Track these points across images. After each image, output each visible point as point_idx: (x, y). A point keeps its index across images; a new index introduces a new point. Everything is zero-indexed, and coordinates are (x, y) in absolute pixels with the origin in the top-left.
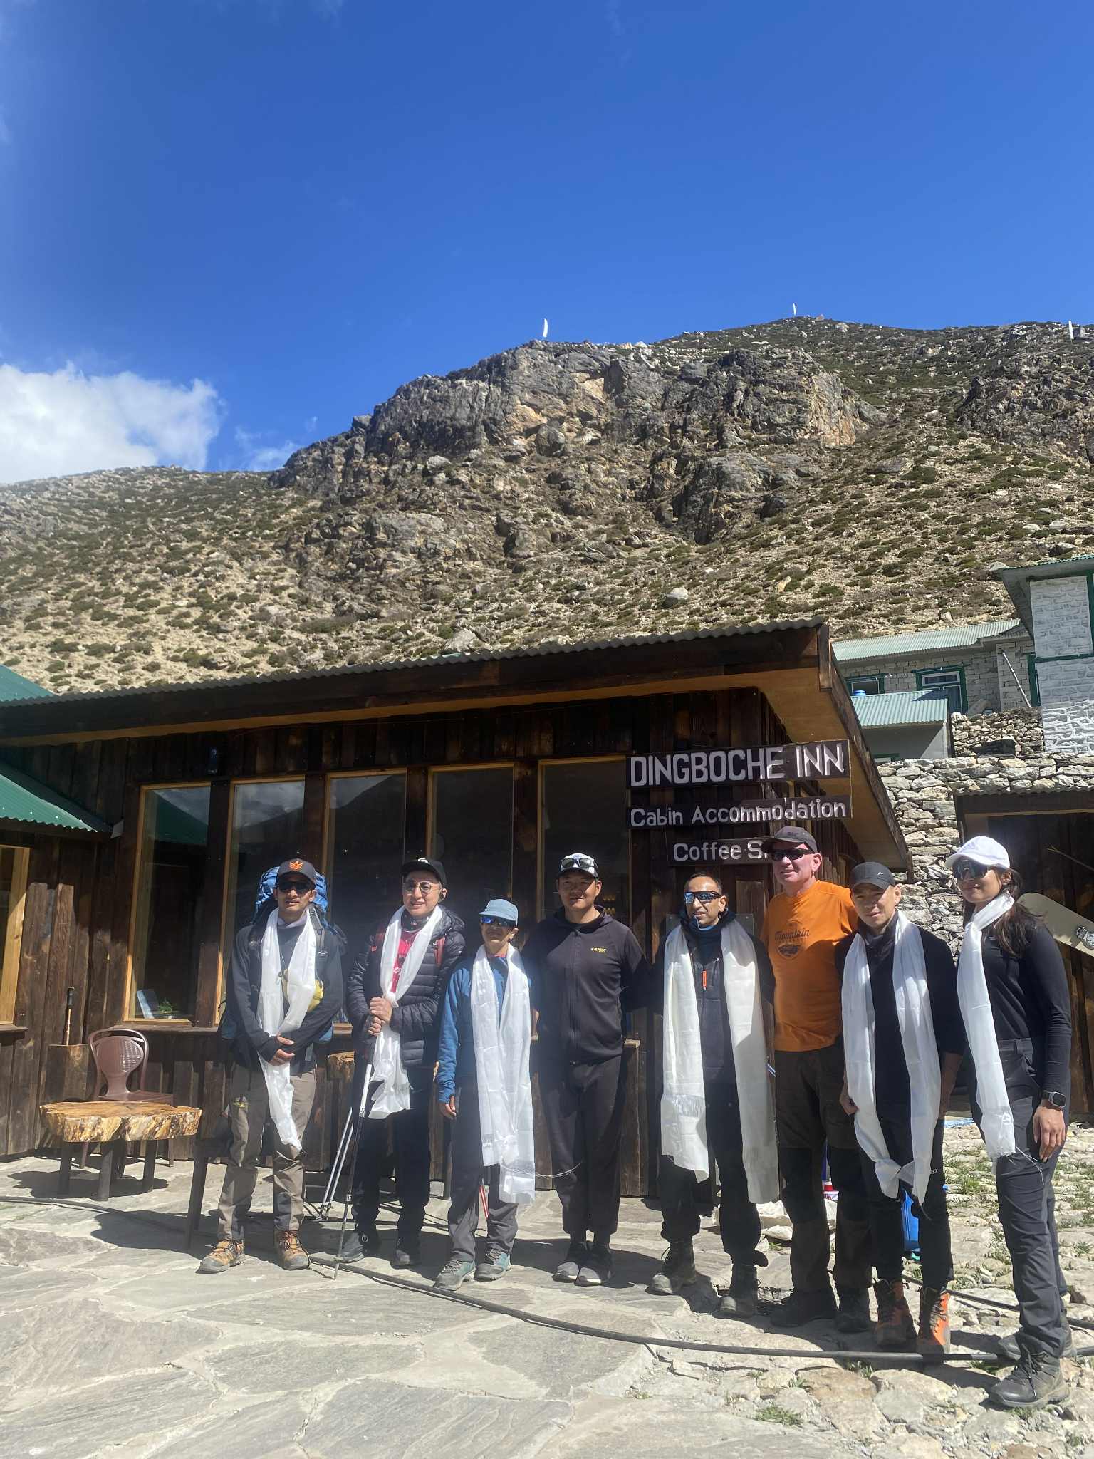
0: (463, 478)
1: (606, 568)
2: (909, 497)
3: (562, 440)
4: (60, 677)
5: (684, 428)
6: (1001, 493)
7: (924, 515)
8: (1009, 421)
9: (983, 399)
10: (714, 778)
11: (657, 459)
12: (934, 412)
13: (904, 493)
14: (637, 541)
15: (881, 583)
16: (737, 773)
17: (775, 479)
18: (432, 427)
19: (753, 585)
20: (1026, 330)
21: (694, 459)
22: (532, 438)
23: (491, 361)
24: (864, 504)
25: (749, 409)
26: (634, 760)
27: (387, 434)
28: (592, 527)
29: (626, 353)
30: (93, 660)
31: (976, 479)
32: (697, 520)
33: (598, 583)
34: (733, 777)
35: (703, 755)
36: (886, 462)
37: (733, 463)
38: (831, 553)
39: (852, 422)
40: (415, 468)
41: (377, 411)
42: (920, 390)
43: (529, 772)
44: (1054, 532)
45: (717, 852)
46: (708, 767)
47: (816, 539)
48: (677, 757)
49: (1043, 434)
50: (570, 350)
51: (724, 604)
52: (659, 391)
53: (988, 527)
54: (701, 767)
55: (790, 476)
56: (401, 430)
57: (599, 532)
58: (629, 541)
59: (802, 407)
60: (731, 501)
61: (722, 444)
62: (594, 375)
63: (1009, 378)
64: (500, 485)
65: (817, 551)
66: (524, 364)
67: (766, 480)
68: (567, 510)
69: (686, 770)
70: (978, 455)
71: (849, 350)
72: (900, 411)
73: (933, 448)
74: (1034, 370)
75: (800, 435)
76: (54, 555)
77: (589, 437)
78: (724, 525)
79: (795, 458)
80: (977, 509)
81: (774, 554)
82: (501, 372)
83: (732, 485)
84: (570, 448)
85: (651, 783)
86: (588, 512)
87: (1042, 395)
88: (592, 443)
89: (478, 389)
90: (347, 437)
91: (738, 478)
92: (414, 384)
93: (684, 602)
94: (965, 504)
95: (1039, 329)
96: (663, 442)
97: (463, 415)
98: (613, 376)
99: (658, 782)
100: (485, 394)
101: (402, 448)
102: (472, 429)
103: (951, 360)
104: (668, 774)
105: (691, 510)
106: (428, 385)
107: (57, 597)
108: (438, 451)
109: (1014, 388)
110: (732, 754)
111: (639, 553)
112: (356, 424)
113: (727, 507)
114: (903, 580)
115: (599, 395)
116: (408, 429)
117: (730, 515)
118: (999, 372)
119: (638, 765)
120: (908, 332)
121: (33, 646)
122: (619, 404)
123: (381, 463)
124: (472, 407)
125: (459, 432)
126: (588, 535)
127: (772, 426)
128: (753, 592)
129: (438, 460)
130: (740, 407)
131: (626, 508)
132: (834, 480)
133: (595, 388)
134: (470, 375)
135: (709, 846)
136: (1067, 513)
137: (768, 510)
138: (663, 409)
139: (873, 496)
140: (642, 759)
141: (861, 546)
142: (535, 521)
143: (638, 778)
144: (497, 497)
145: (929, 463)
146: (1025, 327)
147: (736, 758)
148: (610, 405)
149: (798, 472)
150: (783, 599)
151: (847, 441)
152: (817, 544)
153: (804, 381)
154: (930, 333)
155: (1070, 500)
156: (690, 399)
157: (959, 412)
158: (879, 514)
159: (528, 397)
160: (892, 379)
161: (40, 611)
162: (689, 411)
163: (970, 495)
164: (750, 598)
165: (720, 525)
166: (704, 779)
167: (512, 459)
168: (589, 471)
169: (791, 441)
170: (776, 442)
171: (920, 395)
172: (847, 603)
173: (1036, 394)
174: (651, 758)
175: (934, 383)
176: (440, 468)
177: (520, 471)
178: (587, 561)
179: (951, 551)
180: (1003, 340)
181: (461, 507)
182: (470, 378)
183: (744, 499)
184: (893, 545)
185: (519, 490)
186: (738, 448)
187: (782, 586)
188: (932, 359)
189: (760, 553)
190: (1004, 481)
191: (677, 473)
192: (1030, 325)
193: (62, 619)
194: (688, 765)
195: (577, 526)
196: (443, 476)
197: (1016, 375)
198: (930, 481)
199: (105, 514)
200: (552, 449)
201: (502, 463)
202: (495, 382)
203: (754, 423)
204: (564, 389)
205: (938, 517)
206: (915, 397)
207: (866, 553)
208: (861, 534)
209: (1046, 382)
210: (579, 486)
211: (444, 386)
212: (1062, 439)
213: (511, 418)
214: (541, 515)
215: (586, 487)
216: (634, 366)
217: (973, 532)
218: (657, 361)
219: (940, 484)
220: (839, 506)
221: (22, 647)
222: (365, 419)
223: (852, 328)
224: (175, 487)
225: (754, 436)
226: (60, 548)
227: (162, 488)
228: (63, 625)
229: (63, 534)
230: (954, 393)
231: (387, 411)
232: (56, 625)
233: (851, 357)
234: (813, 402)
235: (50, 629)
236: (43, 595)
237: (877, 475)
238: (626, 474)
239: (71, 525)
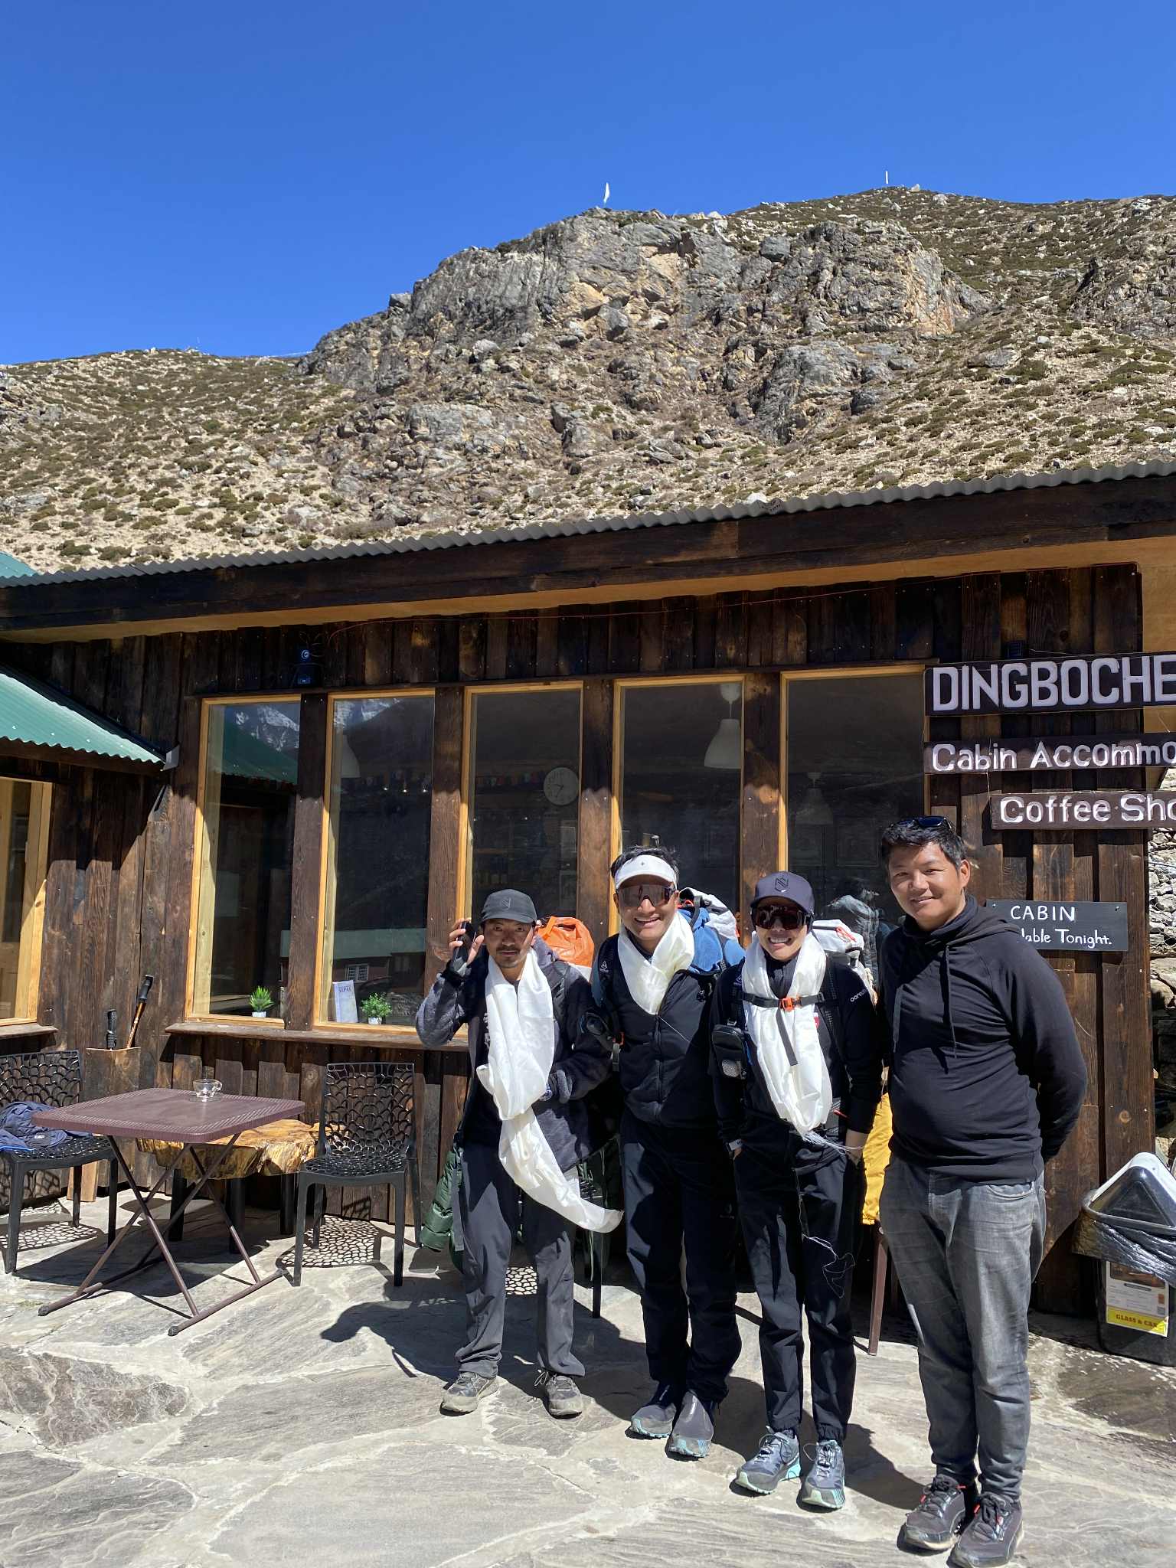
0: (514, 365)
1: (672, 470)
2: (1016, 394)
3: (625, 323)
5: (762, 312)
6: (1120, 391)
7: (1031, 415)
8: (1130, 309)
9: (1101, 284)
10: (1068, 700)
11: (732, 347)
12: (1044, 298)
13: (1010, 390)
14: (708, 440)
16: (1105, 692)
17: (865, 372)
18: (480, 307)
20: (1151, 204)
21: (773, 347)
22: (592, 320)
23: (546, 231)
24: (965, 401)
25: (837, 290)
26: (937, 671)
27: (429, 314)
28: (658, 424)
29: (698, 224)
30: (108, 565)
31: (1091, 375)
32: (775, 416)
33: (664, 487)
34: (1098, 698)
35: (1050, 665)
36: (990, 355)
37: (817, 353)
38: (927, 456)
39: (951, 309)
40: (459, 353)
41: (417, 288)
42: (1029, 273)
43: (769, 689)
45: (1070, 811)
46: (1058, 683)
47: (911, 440)
48: (1007, 668)
49: (1167, 325)
50: (636, 219)
52: (736, 269)
53: (1104, 430)
54: (1048, 684)
55: (880, 369)
56: (444, 310)
57: (666, 429)
58: (699, 440)
59: (898, 290)
60: (814, 396)
61: (805, 332)
62: (662, 249)
63: (1131, 258)
64: (555, 374)
65: (912, 454)
66: (584, 236)
67: (855, 373)
68: (630, 403)
69: (1022, 688)
70: (1094, 348)
71: (948, 226)
72: (1006, 296)
73: (1044, 340)
74: (1161, 250)
75: (892, 322)
76: (60, 447)
77: (655, 319)
78: (805, 424)
79: (886, 349)
80: (1091, 409)
81: (863, 457)
82: (558, 243)
83: (816, 378)
84: (634, 332)
85: (965, 706)
86: (652, 406)
87: (1167, 279)
88: (659, 327)
89: (531, 264)
90: (384, 318)
91: (823, 370)
94: (1078, 403)
95: (1165, 203)
96: (739, 328)
97: (514, 293)
98: (684, 251)
99: (977, 705)
100: (539, 269)
101: (446, 330)
102: (524, 309)
103: (1064, 238)
104: (992, 693)
105: (769, 406)
106: (475, 258)
107: (66, 494)
108: (485, 334)
109: (1136, 271)
110: (1097, 664)
111: (710, 454)
112: (394, 303)
113: (809, 403)
115: (668, 272)
116: (452, 308)
117: (812, 412)
118: (1121, 252)
119: (945, 679)
120: (1015, 206)
121: (40, 548)
122: (691, 283)
123: (421, 347)
124: (524, 285)
125: (510, 312)
126: (653, 432)
127: (862, 311)
129: (485, 344)
130: (827, 288)
131: (696, 402)
132: (929, 374)
133: (663, 264)
134: (522, 247)
135: (1058, 801)
137: (857, 406)
138: (739, 289)
139: (975, 393)
140: (952, 671)
141: (962, 448)
142: (594, 415)
143: (946, 698)
144: (552, 387)
145: (1038, 356)
146: (1149, 201)
147: (1104, 670)
148: (680, 284)
149: (890, 365)
151: (945, 330)
152: (912, 446)
153: (899, 259)
154: (1040, 207)
156: (770, 279)
157: (1072, 299)
158: (982, 413)
159: (588, 273)
160: (997, 260)
161: (47, 509)
162: (768, 292)
163: (1085, 392)
165: (801, 423)
166: (1052, 701)
167: (569, 345)
168: (655, 359)
169: (883, 329)
170: (865, 329)
171: (1028, 279)
173: (1162, 278)
174: (965, 669)
175: (1042, 265)
176: (488, 354)
177: (578, 358)
178: (652, 462)
179: (1063, 456)
180: (1124, 215)
181: (512, 398)
182: (522, 251)
183: (829, 393)
184: (998, 448)
185: (577, 380)
186: (823, 336)
188: (1042, 237)
189: (847, 455)
190: (1122, 377)
191: (754, 363)
192: (1155, 199)
193: (72, 520)
194: (1027, 680)
195: (641, 423)
196: (491, 362)
197: (1139, 255)
198: (1039, 376)
199: (116, 402)
200: (614, 333)
201: (557, 349)
202: (550, 255)
203: (842, 307)
204: (628, 265)
205: (1048, 418)
206: (1022, 280)
207: (967, 456)
208: (962, 435)
209: (1173, 265)
210: (643, 376)
211: (493, 258)
213: (568, 297)
214: (600, 409)
215: (652, 377)
216: (707, 238)
217: (1088, 435)
218: (733, 235)
219: (1051, 379)
220: (936, 403)
221: (28, 549)
222: (404, 297)
223: (952, 201)
224: (193, 373)
225: (842, 321)
226: (67, 439)
227: (178, 374)
228: (73, 526)
229: (69, 424)
230: (1068, 277)
231: (427, 288)
232: (65, 526)
233: (950, 234)
234: (907, 282)
235: (58, 529)
236: (50, 492)
237: (979, 370)
238: (696, 362)
239: (78, 414)
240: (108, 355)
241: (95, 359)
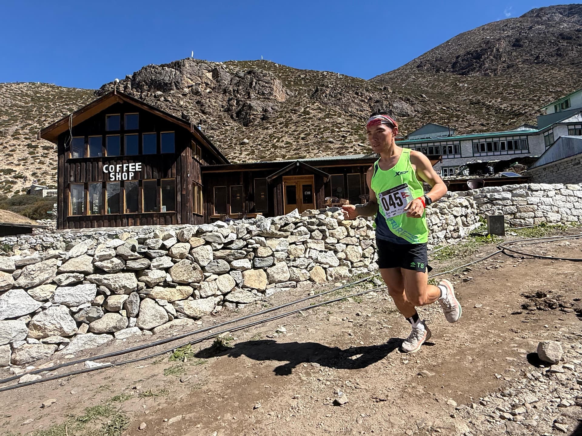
0: (170, 100)
1: (219, 131)
2: (304, 118)
3: (200, 91)
4: (35, 157)
5: (238, 91)
6: (327, 120)
7: (309, 124)
8: (326, 100)
9: (319, 92)
11: (230, 100)
12: (306, 95)
13: (302, 117)
14: (227, 124)
15: (301, 142)
17: (266, 109)
18: (156, 82)
19: (267, 140)
21: (241, 101)
22: (190, 89)
23: (176, 62)
24: (292, 119)
25: (257, 88)
27: (139, 82)
28: (212, 119)
29: (218, 65)
30: (46, 152)
31: (320, 115)
32: (243, 119)
33: (217, 136)
36: (297, 108)
37: (253, 103)
38: (286, 132)
39: (285, 95)
40: (151, 95)
41: (135, 74)
44: (342, 131)
47: (281, 128)
49: (334, 104)
50: (202, 62)
51: (260, 145)
52: (229, 79)
53: (326, 129)
55: (270, 109)
56: (144, 81)
57: (215, 120)
58: (224, 124)
59: (272, 89)
60: (253, 115)
61: (249, 97)
62: (209, 71)
64: (182, 103)
65: (282, 132)
66: (187, 65)
67: (263, 109)
68: (204, 113)
70: (319, 108)
71: (280, 73)
72: (297, 93)
73: (308, 105)
74: (332, 86)
75: (271, 97)
76: (14, 113)
77: (208, 90)
78: (252, 122)
79: (271, 104)
80: (323, 124)
81: (270, 132)
82: (179, 66)
83: (254, 110)
84: (203, 93)
86: (210, 114)
87: (334, 93)
88: (209, 92)
89: (171, 72)
90: (124, 82)
91: (256, 108)
92: (149, 67)
93: (248, 144)
94: (318, 122)
95: (330, 73)
96: (231, 95)
97: (167, 79)
98: (215, 73)
100: (174, 73)
101: (146, 87)
102: (170, 84)
103: (308, 79)
105: (242, 116)
106: (153, 67)
107: (23, 128)
108: (158, 90)
109: (327, 90)
111: (227, 128)
112: (127, 77)
113: (252, 116)
114: (307, 141)
115: (211, 78)
116: (147, 82)
117: (253, 119)
118: (323, 85)
120: (295, 69)
121: (19, 145)
122: (217, 81)
123: (137, 91)
124: (170, 77)
125: (166, 84)
126: (211, 121)
127: (263, 94)
128: (267, 142)
129: (159, 93)
130: (254, 87)
131: (222, 113)
132: (282, 111)
133: (210, 75)
134: (168, 66)
136: (344, 126)
137: (264, 118)
138: (231, 84)
139: (294, 117)
141: (294, 131)
142: (194, 115)
144: (181, 106)
145: (308, 109)
148: (214, 81)
149: (272, 108)
150: (276, 144)
151: (284, 100)
152: (281, 130)
153: (272, 82)
154: (301, 70)
155: (344, 123)
156: (239, 83)
157: (313, 95)
158: (296, 123)
159: (189, 76)
160: (292, 83)
161: (17, 133)
162: (239, 86)
163: (320, 119)
164: (267, 144)
165: (251, 122)
167: (184, 95)
168: (209, 101)
169: (269, 99)
170: (265, 98)
171: (302, 89)
172: (294, 147)
173: (332, 93)
175: (303, 86)
176: (161, 96)
177: (187, 99)
178: (212, 129)
179: (318, 134)
180: (321, 75)
181: (170, 108)
182: (169, 67)
183: (257, 114)
184: (303, 132)
185: (188, 105)
186: (254, 99)
187: (275, 141)
188: (303, 78)
189: (265, 131)
190: (328, 116)
191: (236, 104)
192: (327, 72)
193: (28, 137)
195: (207, 118)
196: (163, 98)
197: (327, 87)
198: (309, 115)
199: (30, 99)
200: (197, 93)
201: (181, 96)
202: (177, 70)
203: (258, 92)
204: (200, 75)
205: (313, 125)
206: (300, 89)
207: (296, 133)
208: (294, 128)
209: (335, 90)
210: (207, 106)
211: (160, 69)
212: (339, 106)
213: (183, 82)
214: (195, 114)
215: (209, 106)
216: (221, 70)
217: (322, 130)
218: (228, 69)
219: (311, 115)
220: (285, 119)
221: (15, 145)
222: (130, 76)
223: (280, 66)
224: (55, 92)
225: (259, 96)
226: (15, 110)
227: (50, 92)
228: (29, 139)
229: (15, 105)
230: (311, 90)
231: (139, 74)
232: (26, 138)
233: (280, 75)
234: (275, 88)
235: (24, 140)
236: (16, 127)
237: (295, 111)
238: (221, 103)
239: (17, 102)
240: (23, 83)
241: (19, 84)
